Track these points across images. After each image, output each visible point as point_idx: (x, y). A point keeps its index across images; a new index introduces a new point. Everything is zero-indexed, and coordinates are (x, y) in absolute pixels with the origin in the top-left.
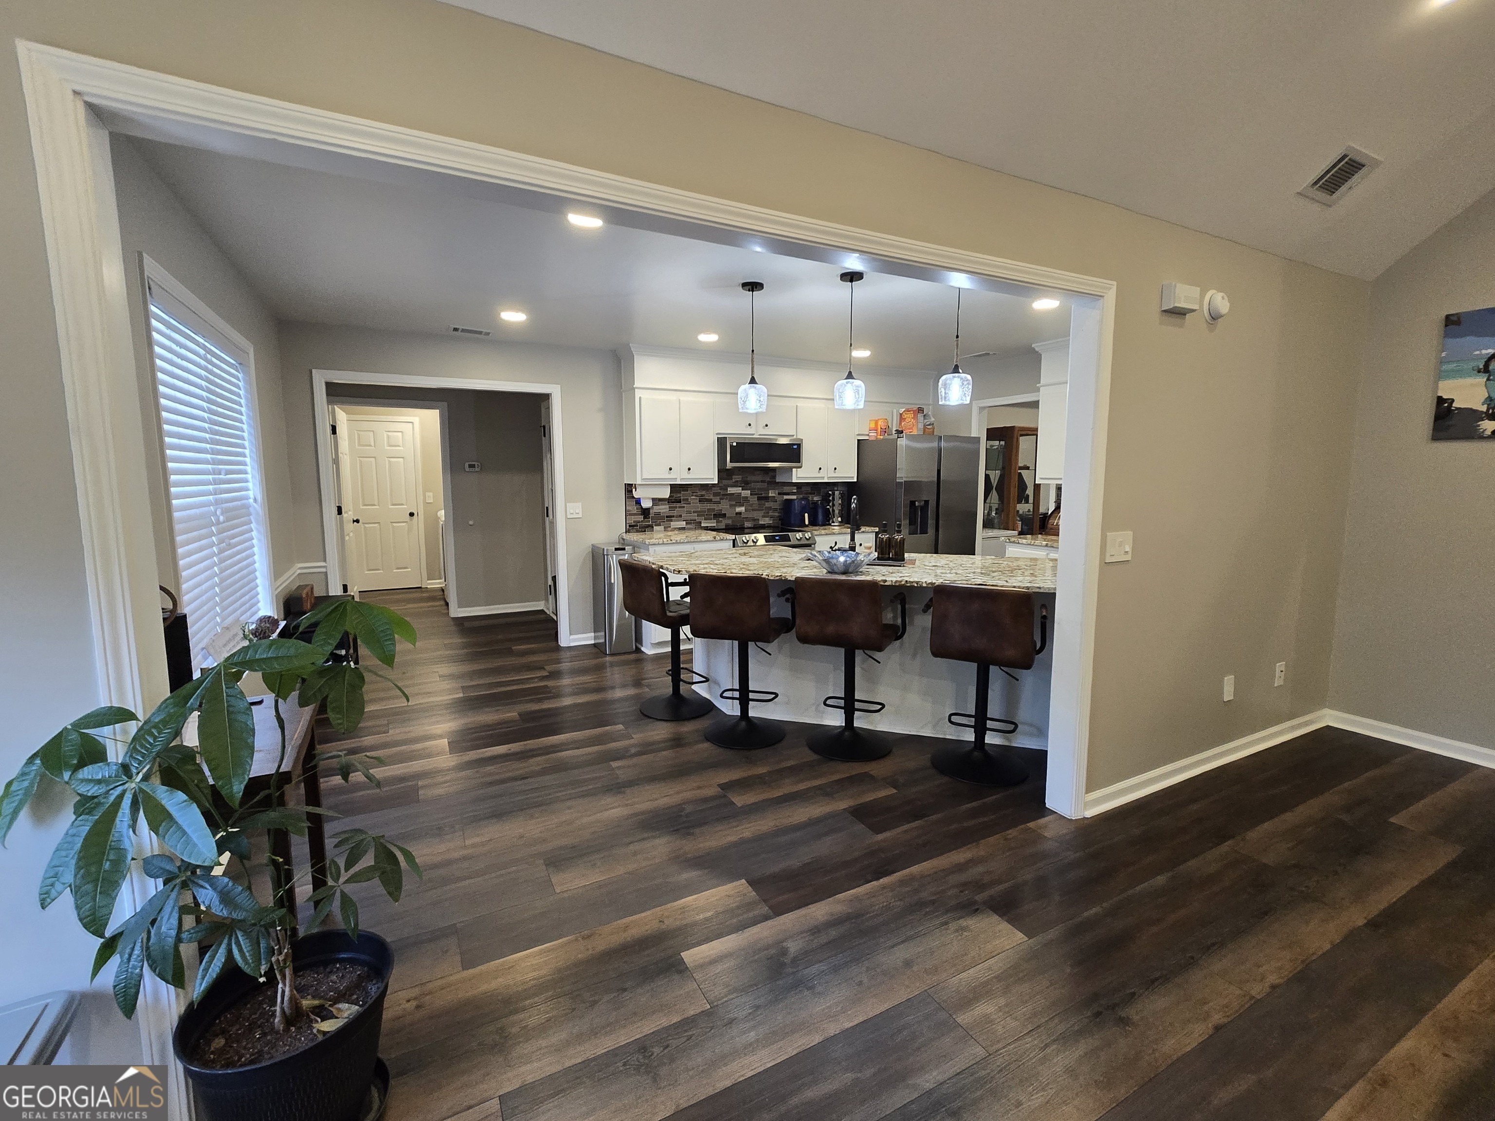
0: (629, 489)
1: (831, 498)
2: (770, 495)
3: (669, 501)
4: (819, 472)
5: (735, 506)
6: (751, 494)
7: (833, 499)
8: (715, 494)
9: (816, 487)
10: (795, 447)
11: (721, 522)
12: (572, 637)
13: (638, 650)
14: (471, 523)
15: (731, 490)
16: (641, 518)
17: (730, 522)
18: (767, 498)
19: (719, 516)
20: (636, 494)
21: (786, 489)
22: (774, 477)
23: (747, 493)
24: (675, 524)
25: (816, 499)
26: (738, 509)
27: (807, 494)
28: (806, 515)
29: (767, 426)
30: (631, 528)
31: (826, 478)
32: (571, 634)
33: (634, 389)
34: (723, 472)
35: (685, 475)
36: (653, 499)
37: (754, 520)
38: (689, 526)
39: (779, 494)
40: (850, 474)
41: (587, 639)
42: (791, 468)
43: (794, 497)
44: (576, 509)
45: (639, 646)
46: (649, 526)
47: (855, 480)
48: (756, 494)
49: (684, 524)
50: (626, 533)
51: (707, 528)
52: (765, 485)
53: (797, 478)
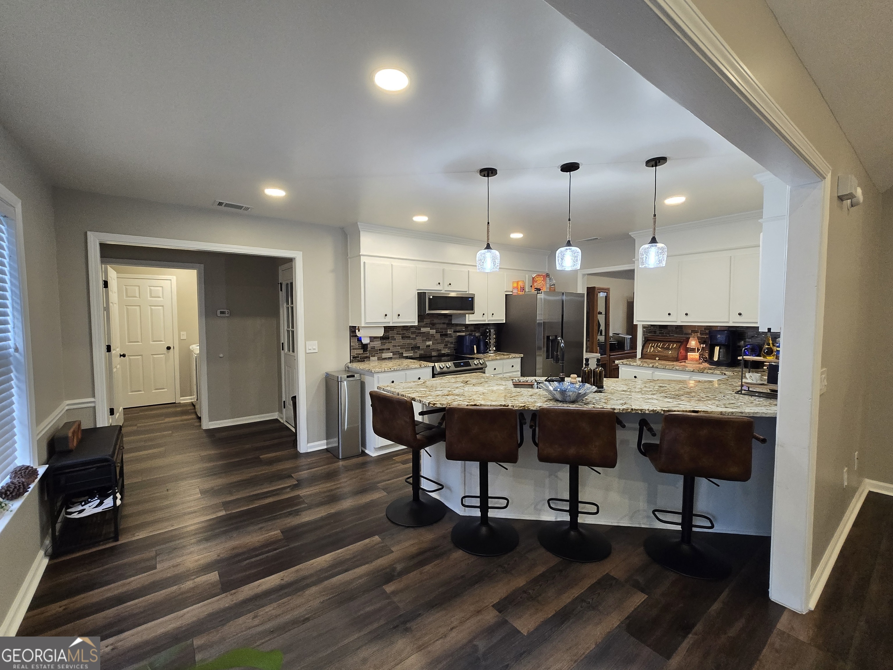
0: (353, 330)
1: (488, 334)
2: (448, 332)
3: (382, 338)
4: (483, 317)
5: (426, 341)
6: (436, 332)
7: (490, 335)
8: (413, 333)
9: (477, 327)
10: (470, 299)
11: (417, 352)
12: (309, 445)
13: (363, 454)
14: (221, 355)
15: (423, 330)
16: (361, 351)
17: (422, 352)
18: (446, 335)
19: (415, 348)
20: (358, 334)
21: (458, 328)
22: (451, 320)
23: (433, 332)
24: (385, 355)
25: (477, 335)
26: (429, 343)
27: (472, 331)
28: (475, 346)
29: (450, 284)
30: (354, 359)
31: (487, 321)
32: (308, 442)
33: (360, 256)
34: (421, 316)
35: (396, 319)
36: (370, 337)
37: (438, 350)
38: (395, 356)
39: (454, 332)
40: (500, 317)
41: (321, 445)
42: (464, 315)
43: (463, 334)
44: (313, 346)
45: (364, 449)
46: (366, 357)
47: (505, 322)
48: (439, 332)
49: (390, 355)
50: (350, 363)
51: (407, 358)
52: (445, 326)
53: (469, 321)
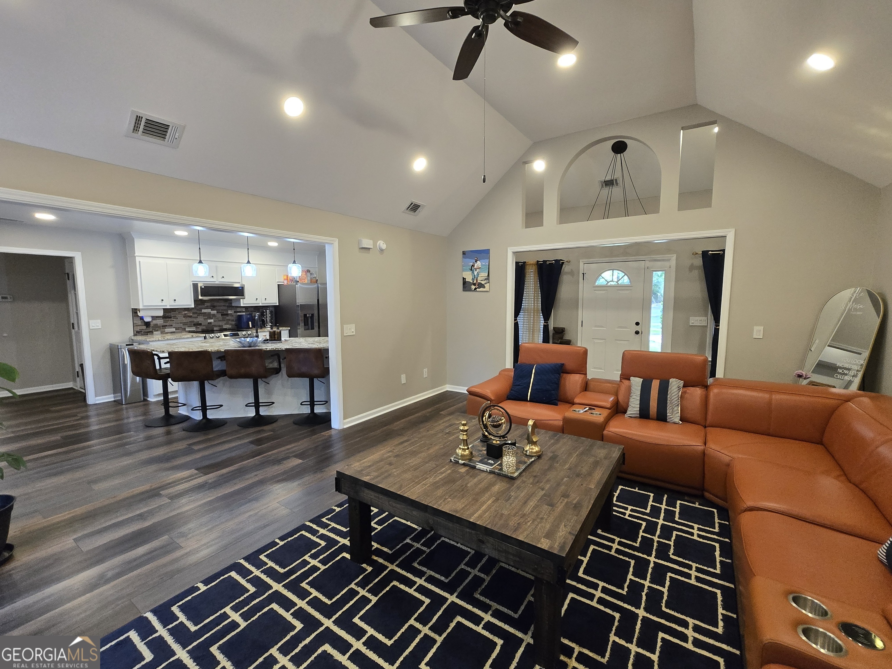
0: (135, 311)
1: (265, 314)
2: (229, 313)
3: (164, 317)
4: (256, 301)
5: (207, 319)
6: (217, 313)
8: (193, 313)
9: (257, 308)
10: (241, 288)
11: (198, 328)
12: (97, 398)
13: (145, 400)
15: (204, 311)
16: (144, 327)
17: (204, 327)
18: (227, 315)
19: (197, 324)
20: (140, 314)
21: (239, 310)
22: (231, 303)
23: (215, 312)
24: (167, 330)
26: (209, 321)
28: (250, 323)
29: (223, 277)
30: (137, 333)
31: (261, 304)
32: (96, 396)
33: (135, 257)
34: (197, 301)
35: (173, 303)
36: (152, 317)
37: (220, 326)
38: (177, 331)
39: (234, 312)
40: (274, 300)
41: (110, 398)
42: (239, 300)
43: (244, 314)
44: (97, 324)
45: (145, 398)
46: (150, 332)
47: (278, 304)
48: (220, 313)
49: (174, 330)
50: (134, 336)
51: (190, 332)
52: (225, 308)
53: (243, 304)
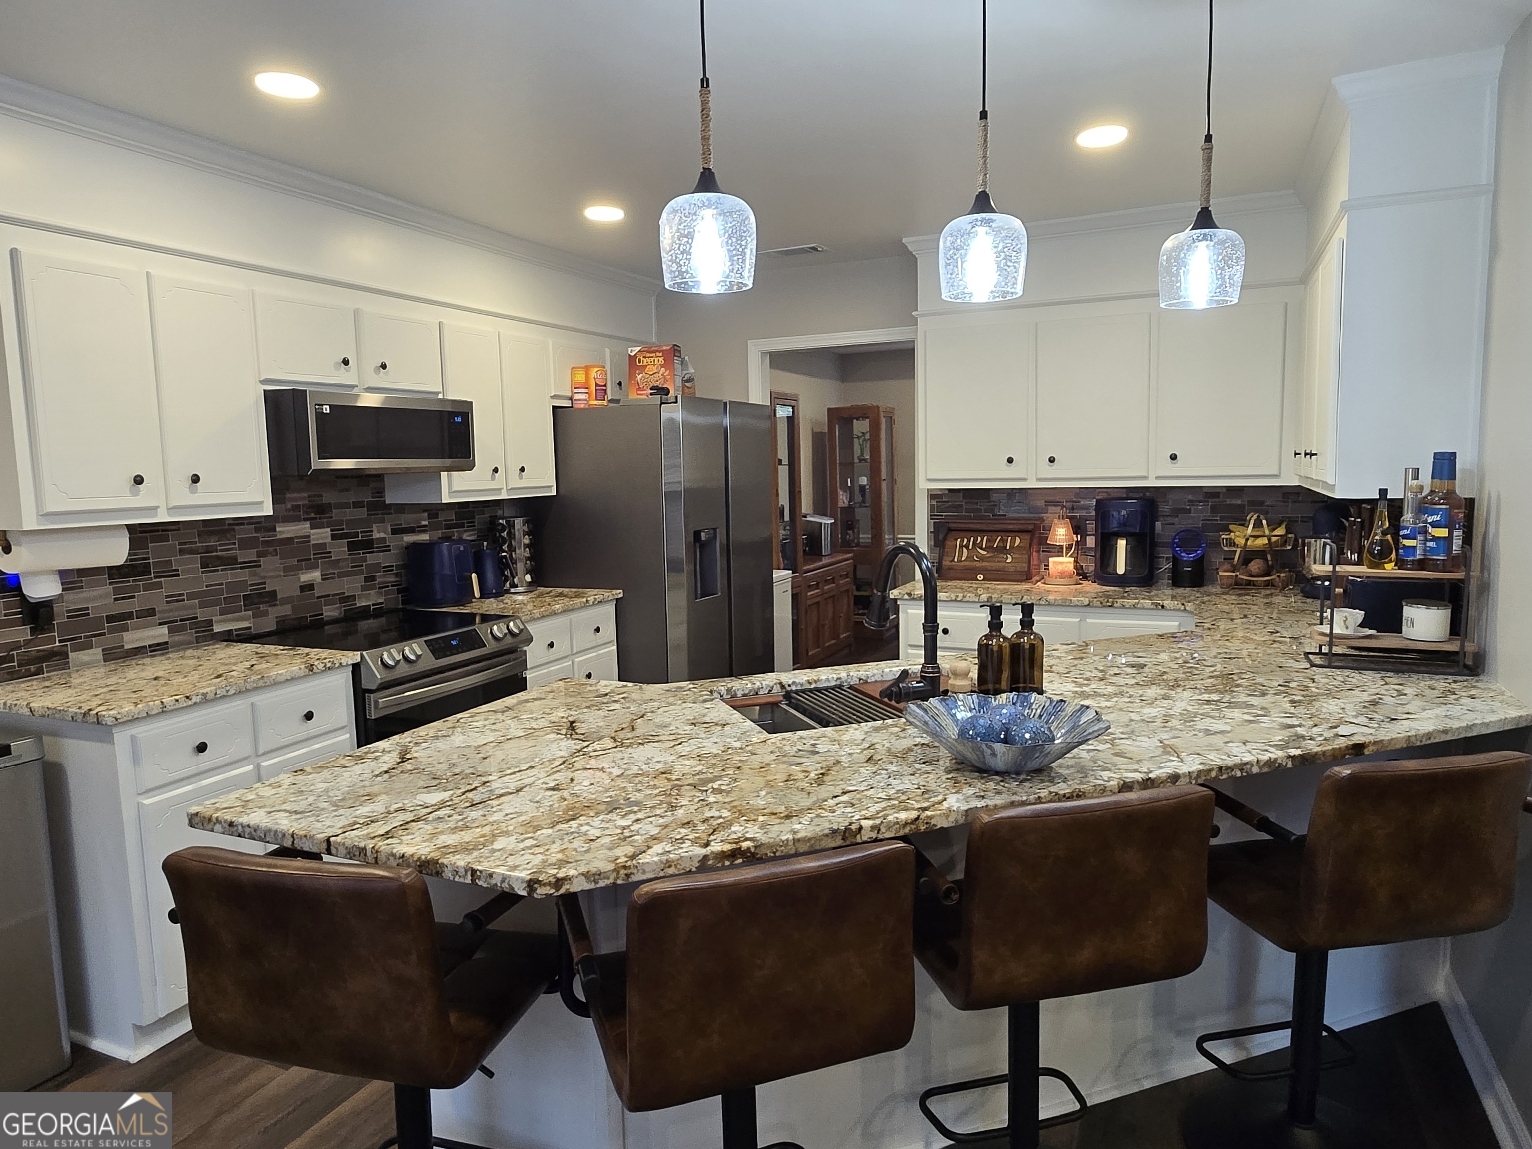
1: (505, 534)
2: (376, 535)
3: (114, 572)
4: (493, 479)
5: (297, 569)
6: (334, 537)
7: (511, 535)
8: (246, 544)
10: (459, 420)
11: (266, 614)
15: (285, 530)
16: (22, 633)
17: (286, 611)
18: (368, 545)
19: (259, 598)
21: (405, 520)
22: (381, 492)
23: (322, 535)
24: (132, 638)
25: (468, 536)
26: (306, 577)
27: (449, 527)
28: (474, 575)
29: (384, 366)
31: (504, 491)
35: (185, 495)
36: (64, 573)
37: (344, 599)
38: (177, 638)
39: (395, 532)
40: (547, 480)
42: (436, 474)
43: (425, 537)
46: (51, 656)
47: (554, 493)
48: (342, 536)
49: (161, 633)
51: (230, 638)
52: (363, 513)
53: (452, 493)
